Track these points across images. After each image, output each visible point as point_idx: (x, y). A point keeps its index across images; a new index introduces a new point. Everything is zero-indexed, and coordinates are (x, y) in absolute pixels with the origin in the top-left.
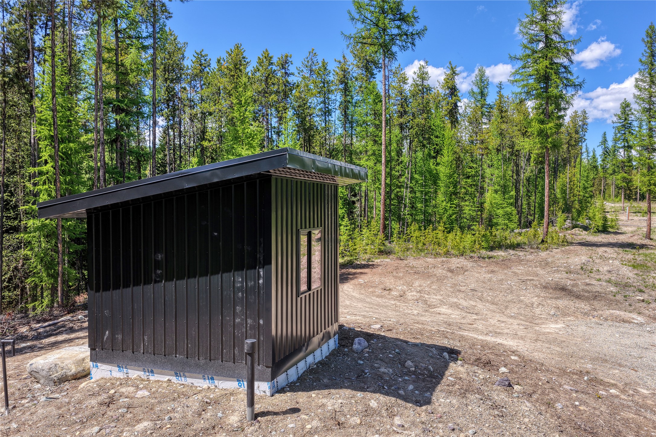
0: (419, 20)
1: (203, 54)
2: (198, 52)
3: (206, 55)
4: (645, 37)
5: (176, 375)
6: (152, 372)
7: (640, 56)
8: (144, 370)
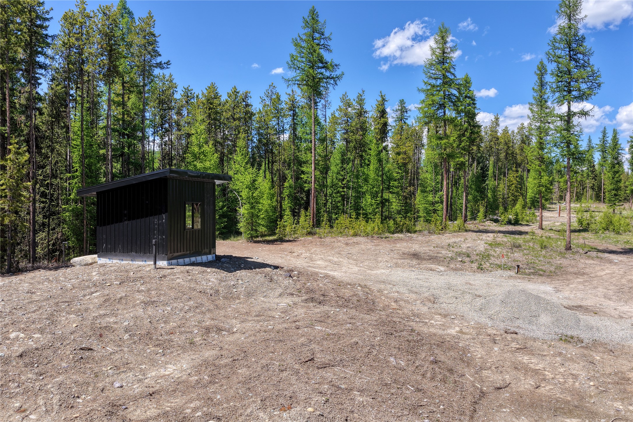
0: (339, 67)
1: (190, 88)
2: (186, 87)
3: (192, 90)
4: (537, 71)
5: (132, 261)
6: (122, 260)
7: (533, 85)
8: (119, 260)
